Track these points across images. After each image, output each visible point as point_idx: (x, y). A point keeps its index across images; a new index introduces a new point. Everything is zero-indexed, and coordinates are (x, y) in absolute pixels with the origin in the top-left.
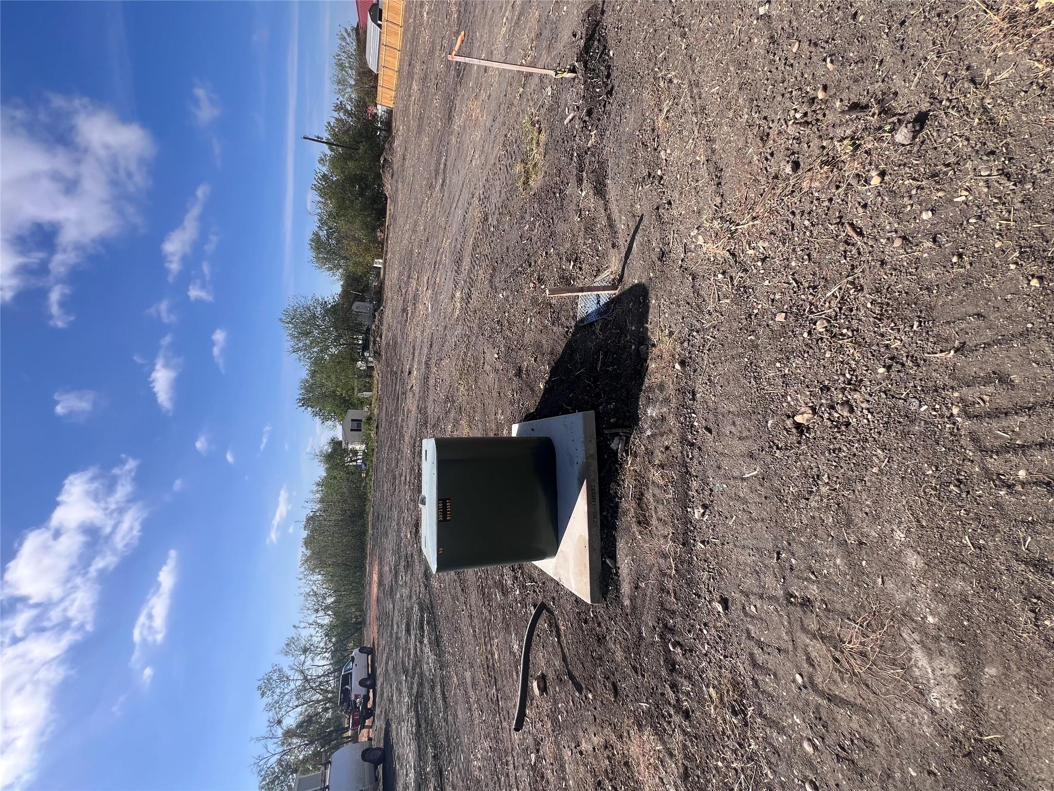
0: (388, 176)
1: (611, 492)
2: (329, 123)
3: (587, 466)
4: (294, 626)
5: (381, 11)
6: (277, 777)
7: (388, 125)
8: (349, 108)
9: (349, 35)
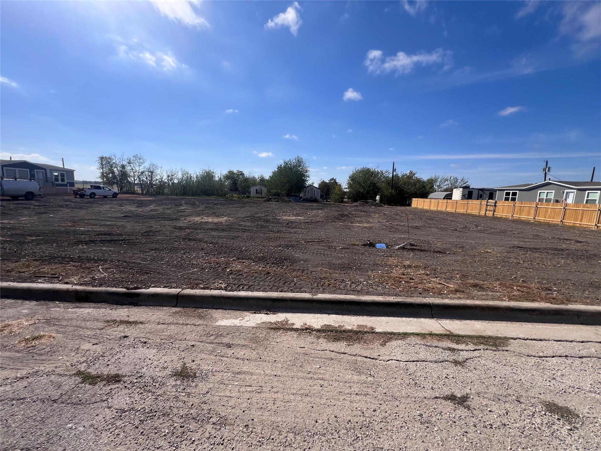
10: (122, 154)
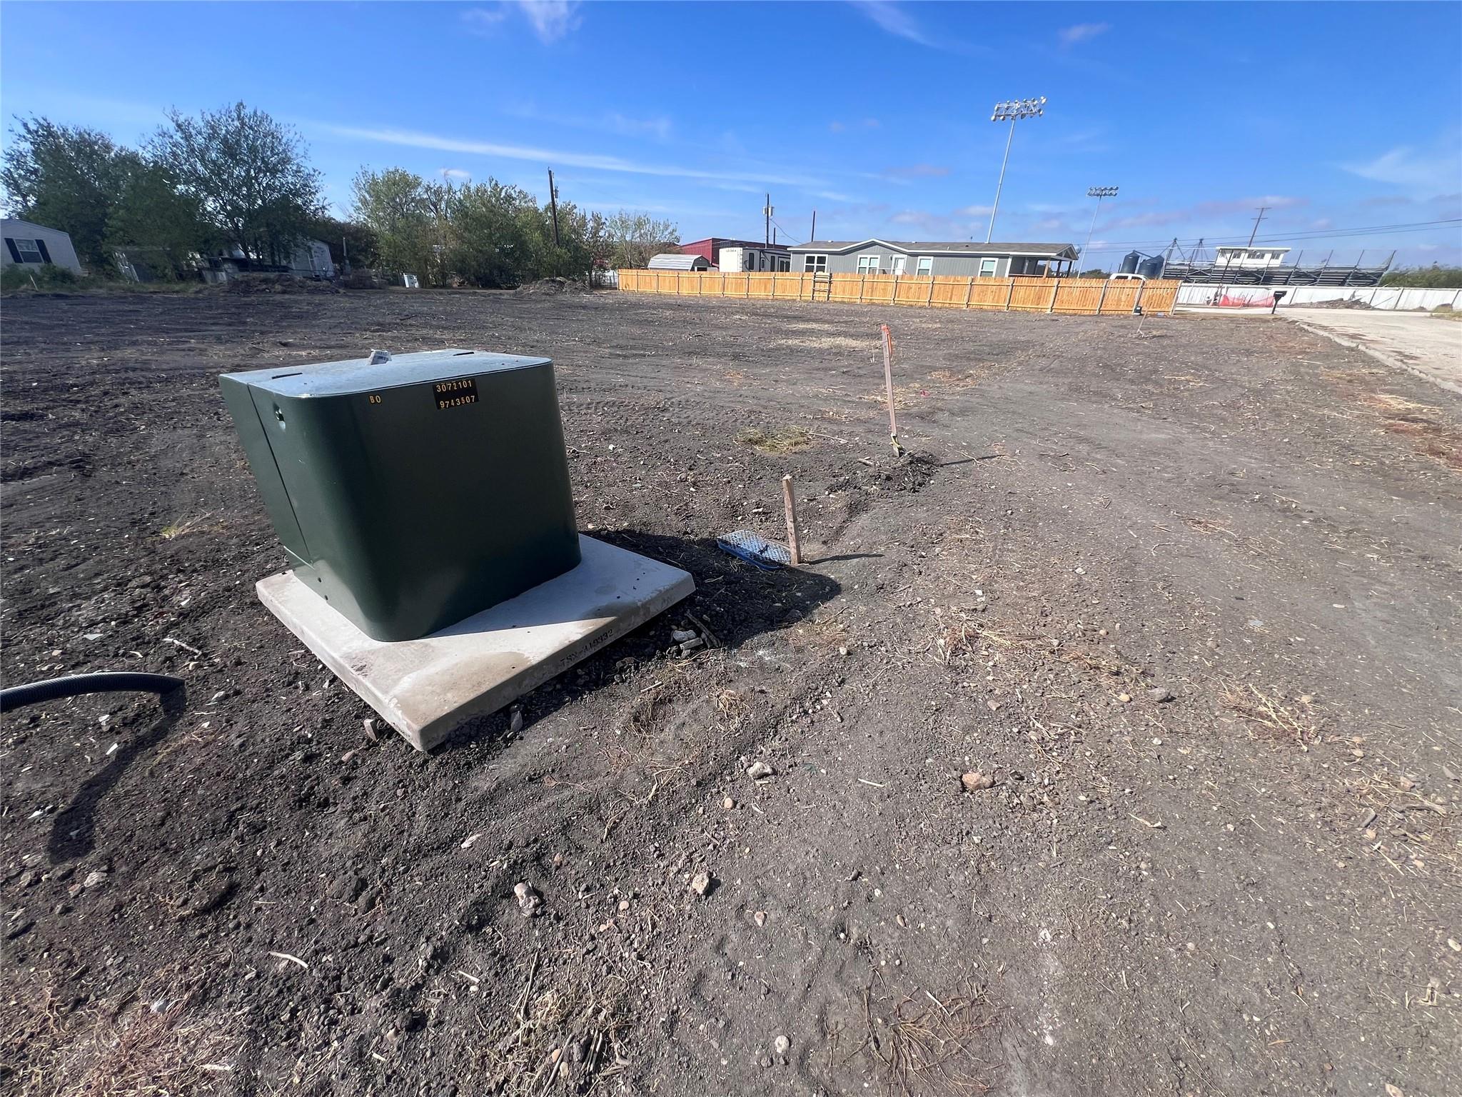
0: (545, 288)
1: (619, 664)
2: (576, 207)
3: (633, 610)
7: (597, 285)
8: (601, 234)
9: (670, 234)
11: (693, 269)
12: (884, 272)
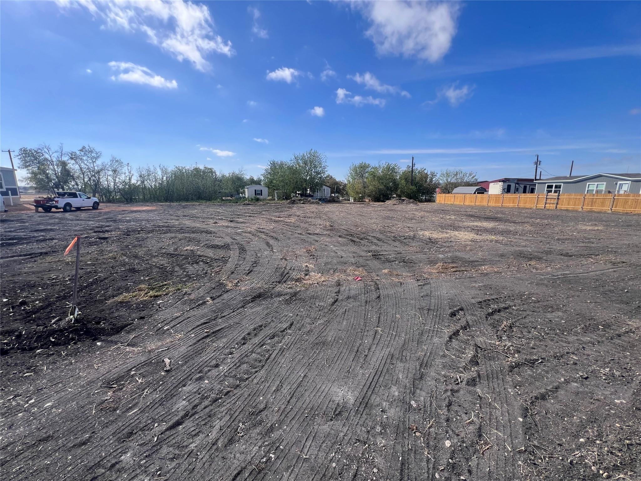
0: (395, 202)
2: (425, 169)
4: (128, 164)
5: (483, 193)
6: (36, 159)
8: (434, 180)
9: (473, 177)
10: (61, 145)
11: (475, 193)
12: (609, 192)
